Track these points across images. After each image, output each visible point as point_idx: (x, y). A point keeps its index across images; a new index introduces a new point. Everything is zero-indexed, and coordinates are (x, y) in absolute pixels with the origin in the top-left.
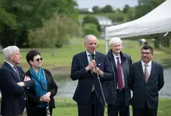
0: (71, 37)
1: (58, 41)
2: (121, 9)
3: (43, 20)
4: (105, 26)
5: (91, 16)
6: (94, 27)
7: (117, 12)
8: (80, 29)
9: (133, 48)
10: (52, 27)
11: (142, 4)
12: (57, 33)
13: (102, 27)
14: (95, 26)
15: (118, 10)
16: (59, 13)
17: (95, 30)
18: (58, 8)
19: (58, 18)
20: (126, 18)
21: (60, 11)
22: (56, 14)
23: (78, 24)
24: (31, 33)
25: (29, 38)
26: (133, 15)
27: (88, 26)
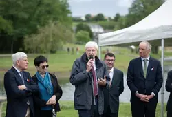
0: (65, 43)
1: (53, 47)
2: (113, 18)
3: (38, 26)
4: (97, 34)
5: (84, 23)
6: (86, 34)
7: (108, 21)
8: (73, 35)
9: (123, 54)
10: (47, 33)
11: (132, 13)
12: (51, 39)
13: (95, 35)
14: (88, 33)
15: (110, 18)
16: (53, 21)
17: (88, 37)
18: (52, 16)
19: (53, 25)
20: (116, 26)
21: (55, 19)
22: (50, 21)
23: (72, 31)
24: (27, 39)
25: (25, 44)
26: (124, 23)
27: (80, 33)
